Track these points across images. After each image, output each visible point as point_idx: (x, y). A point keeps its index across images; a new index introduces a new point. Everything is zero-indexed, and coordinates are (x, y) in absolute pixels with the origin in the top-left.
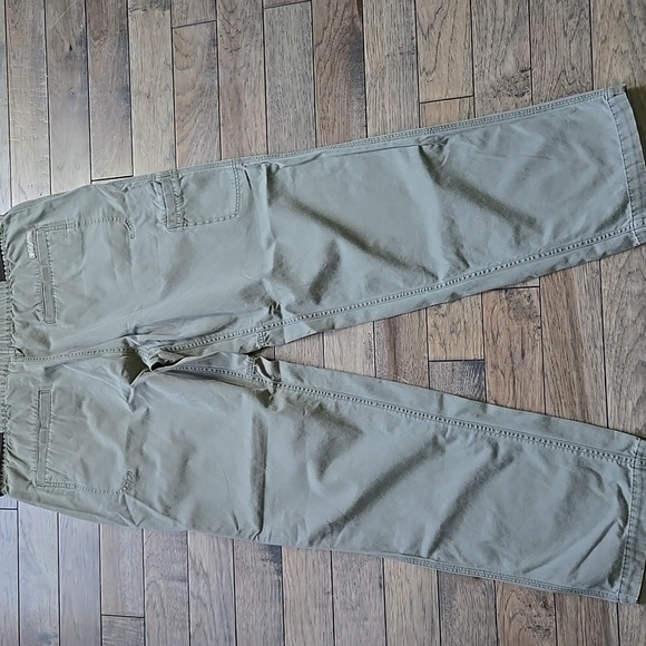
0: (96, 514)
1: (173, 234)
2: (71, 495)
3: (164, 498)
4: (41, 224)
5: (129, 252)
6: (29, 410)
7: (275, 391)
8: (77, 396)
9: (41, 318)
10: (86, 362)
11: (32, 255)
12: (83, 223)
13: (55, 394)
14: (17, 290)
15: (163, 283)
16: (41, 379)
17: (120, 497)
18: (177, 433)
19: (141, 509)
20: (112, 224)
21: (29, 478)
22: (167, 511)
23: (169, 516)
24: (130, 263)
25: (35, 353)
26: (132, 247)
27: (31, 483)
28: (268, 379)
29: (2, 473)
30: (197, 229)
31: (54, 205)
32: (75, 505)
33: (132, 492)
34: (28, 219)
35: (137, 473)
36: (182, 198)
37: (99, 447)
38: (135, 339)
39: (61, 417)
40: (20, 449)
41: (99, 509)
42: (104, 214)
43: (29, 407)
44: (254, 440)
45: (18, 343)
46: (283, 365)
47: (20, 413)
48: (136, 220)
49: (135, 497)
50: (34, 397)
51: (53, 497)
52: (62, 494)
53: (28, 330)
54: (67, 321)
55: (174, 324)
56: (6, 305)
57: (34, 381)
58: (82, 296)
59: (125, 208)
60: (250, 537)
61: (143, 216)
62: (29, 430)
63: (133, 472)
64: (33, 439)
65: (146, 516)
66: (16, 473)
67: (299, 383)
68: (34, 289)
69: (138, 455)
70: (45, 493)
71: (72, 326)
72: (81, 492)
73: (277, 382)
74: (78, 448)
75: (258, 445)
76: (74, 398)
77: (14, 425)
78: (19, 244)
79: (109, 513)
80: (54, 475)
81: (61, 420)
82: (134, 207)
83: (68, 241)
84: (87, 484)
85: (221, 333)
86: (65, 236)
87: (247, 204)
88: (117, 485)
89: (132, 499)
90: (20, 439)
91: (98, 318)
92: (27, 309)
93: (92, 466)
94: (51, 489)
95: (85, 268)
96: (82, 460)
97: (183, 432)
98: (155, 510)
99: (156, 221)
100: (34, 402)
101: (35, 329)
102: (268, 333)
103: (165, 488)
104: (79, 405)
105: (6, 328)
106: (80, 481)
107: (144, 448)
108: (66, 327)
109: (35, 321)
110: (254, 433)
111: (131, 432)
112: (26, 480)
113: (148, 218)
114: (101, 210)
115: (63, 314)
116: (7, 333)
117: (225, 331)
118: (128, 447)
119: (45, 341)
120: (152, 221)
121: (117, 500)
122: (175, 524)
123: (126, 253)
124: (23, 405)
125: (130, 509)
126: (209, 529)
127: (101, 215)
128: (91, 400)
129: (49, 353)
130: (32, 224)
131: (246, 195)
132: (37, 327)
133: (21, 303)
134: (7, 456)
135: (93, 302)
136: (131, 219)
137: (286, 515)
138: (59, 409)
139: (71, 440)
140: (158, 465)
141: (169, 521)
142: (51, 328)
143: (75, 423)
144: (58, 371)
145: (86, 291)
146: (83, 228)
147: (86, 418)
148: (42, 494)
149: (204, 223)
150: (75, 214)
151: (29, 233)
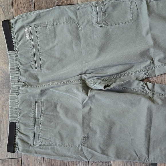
0: (68, 157)
1: (102, 29)
2: (53, 149)
3: (101, 146)
4: (33, 24)
5: (79, 37)
6: (30, 111)
7: (153, 97)
8: (54, 103)
9: (34, 68)
10: (62, 87)
11: (28, 38)
12: (55, 24)
13: (44, 102)
14: (21, 55)
15: (97, 51)
16: (37, 96)
17: (80, 148)
18: (107, 117)
19: (90, 152)
20: (71, 24)
21: (30, 143)
22: (103, 152)
23: (104, 154)
24: (80, 42)
25: (32, 84)
26: (81, 35)
27: (31, 145)
28: (150, 92)
29: (15, 141)
30: (113, 27)
31: (41, 15)
32: (56, 153)
33: (86, 145)
34: (27, 21)
35: (88, 136)
36: (105, 14)
37: (67, 126)
38: (86, 76)
39: (46, 113)
40: (25, 130)
41: (69, 154)
42: (66, 20)
43: (30, 109)
44: (147, 117)
45: (23, 79)
46: (156, 85)
47: (26, 112)
48: (83, 23)
49: (87, 147)
50: (33, 105)
51: (43, 150)
52: (48, 149)
53: (27, 74)
54: (48, 69)
55: (104, 69)
56: (15, 62)
57: (34, 97)
58: (55, 57)
59: (77, 17)
60: (145, 160)
61: (86, 21)
62: (30, 120)
63: (86, 136)
64: (32, 124)
65: (93, 155)
66: (23, 141)
67: (163, 93)
68: (30, 54)
69: (88, 128)
70: (39, 149)
71: (50, 71)
72: (58, 148)
73: (153, 92)
74: (56, 127)
75: (149, 120)
76: (53, 104)
77: (22, 118)
78: (21, 33)
79: (75, 156)
80: (44, 140)
81: (47, 114)
82: (81, 17)
83: (48, 32)
84: (62, 143)
85: (125, 72)
86: (46, 30)
87: (136, 16)
88: (78, 142)
89: (86, 148)
90: (25, 125)
91: (63, 67)
92: (27, 64)
93: (64, 134)
94: (42, 147)
95: (57, 44)
96: (59, 132)
97: (109, 117)
98: (98, 152)
99: (93, 24)
100: (33, 107)
101: (31, 73)
102: (149, 71)
103: (102, 142)
104: (56, 107)
105: (16, 72)
106: (58, 142)
107: (91, 125)
108: (47, 72)
109: (31, 69)
110: (147, 115)
111: (84, 118)
112: (28, 143)
113: (88, 22)
114: (65, 18)
115: (45, 66)
116: (17, 75)
117: (128, 71)
118: (83, 125)
119: (36, 78)
120: (90, 23)
121: (78, 149)
122: (108, 158)
123: (78, 38)
124: (27, 109)
125: (85, 153)
126: (125, 158)
127: (65, 20)
128: (61, 104)
129: (39, 84)
130: (28, 24)
131: (136, 12)
132: (32, 72)
133: (23, 61)
134: (18, 133)
135: (60, 60)
136: (80, 22)
137: (160, 149)
138: (46, 109)
139: (52, 124)
140: (98, 132)
141: (105, 156)
142: (39, 72)
143: (54, 116)
144: (46, 92)
145: (57, 55)
146: (55, 26)
147: (59, 113)
148: (37, 150)
149: (116, 25)
150: (51, 20)
151: (27, 29)
